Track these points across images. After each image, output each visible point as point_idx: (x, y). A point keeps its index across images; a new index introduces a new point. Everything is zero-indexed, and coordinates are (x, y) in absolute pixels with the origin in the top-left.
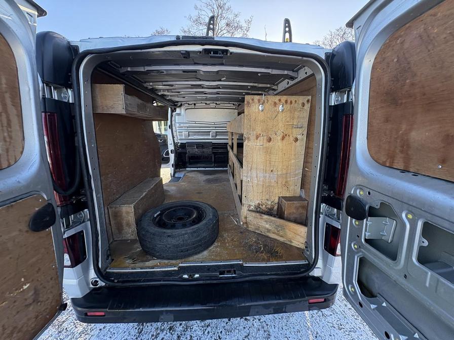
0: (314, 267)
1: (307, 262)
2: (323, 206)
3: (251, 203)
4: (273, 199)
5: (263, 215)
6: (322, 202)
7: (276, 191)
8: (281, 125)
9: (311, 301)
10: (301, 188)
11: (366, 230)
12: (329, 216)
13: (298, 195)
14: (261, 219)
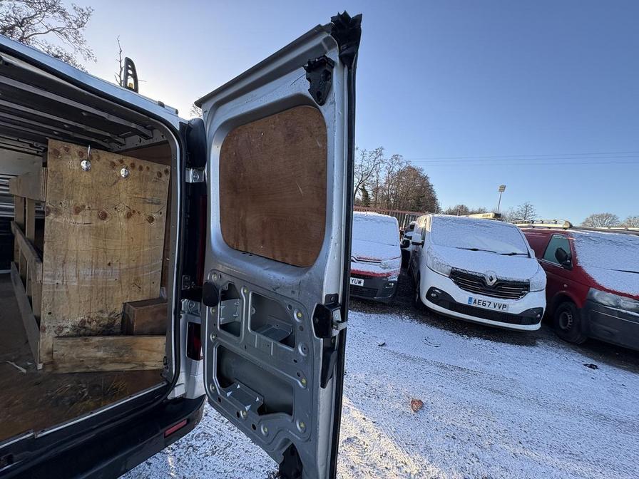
0: (174, 386)
1: (165, 384)
2: (184, 302)
3: (64, 324)
4: (112, 308)
5: (91, 338)
6: (183, 297)
7: (118, 295)
8: (124, 195)
9: (167, 433)
10: (161, 286)
11: (220, 317)
12: (192, 314)
13: (156, 296)
14: (86, 345)
